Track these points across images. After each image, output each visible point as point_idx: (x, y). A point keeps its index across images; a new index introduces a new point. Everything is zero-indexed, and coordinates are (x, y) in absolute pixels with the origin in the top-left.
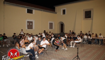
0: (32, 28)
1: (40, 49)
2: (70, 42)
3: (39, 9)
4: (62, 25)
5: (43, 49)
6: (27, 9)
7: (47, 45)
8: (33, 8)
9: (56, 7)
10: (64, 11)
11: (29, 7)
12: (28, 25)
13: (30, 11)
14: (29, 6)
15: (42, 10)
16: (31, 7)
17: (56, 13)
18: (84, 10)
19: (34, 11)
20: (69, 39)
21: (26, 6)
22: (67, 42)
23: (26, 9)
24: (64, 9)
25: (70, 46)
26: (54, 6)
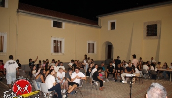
0: (60, 51)
1: (71, 86)
3: (73, 21)
4: (109, 47)
5: (76, 86)
6: (54, 21)
7: (82, 80)
8: (62, 19)
9: (100, 18)
10: (113, 25)
11: (57, 18)
12: (54, 47)
13: (57, 25)
14: (56, 16)
15: (77, 23)
16: (60, 18)
17: (100, 27)
18: (145, 23)
19: (64, 24)
20: (119, 71)
21: (51, 16)
22: (115, 75)
23: (52, 22)
24: (112, 21)
26: (97, 16)
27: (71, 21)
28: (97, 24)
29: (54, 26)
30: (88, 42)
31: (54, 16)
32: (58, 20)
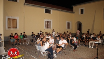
0: (49, 28)
1: (58, 49)
2: (89, 42)
3: (57, 9)
6: (46, 10)
8: (51, 8)
9: (74, 7)
10: (82, 11)
11: (47, 7)
12: (46, 25)
13: (48, 11)
14: (47, 6)
15: (60, 10)
16: (49, 8)
17: (74, 13)
19: (52, 11)
20: (88, 39)
21: (44, 7)
22: (85, 42)
23: (44, 10)
24: (82, 9)
25: (89, 46)
26: (72, 6)
27: (56, 9)
28: (72, 10)
29: (46, 12)
30: (66, 22)
31: (46, 6)
32: (48, 8)
